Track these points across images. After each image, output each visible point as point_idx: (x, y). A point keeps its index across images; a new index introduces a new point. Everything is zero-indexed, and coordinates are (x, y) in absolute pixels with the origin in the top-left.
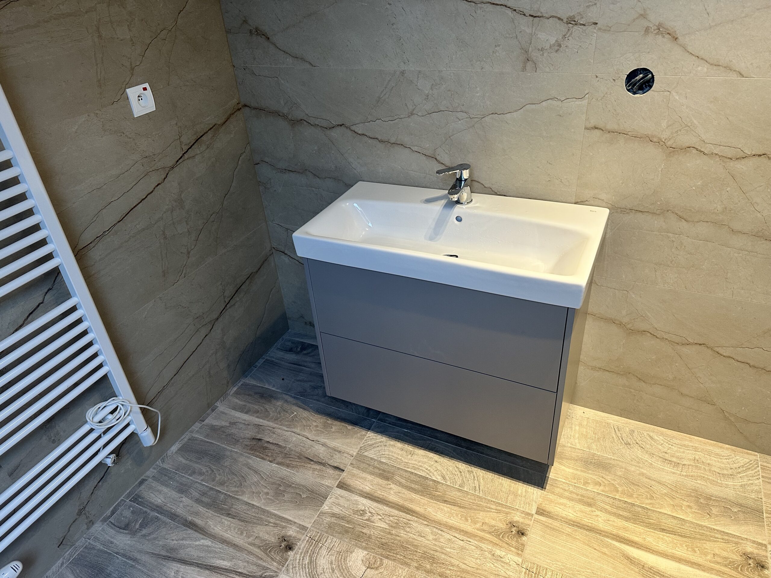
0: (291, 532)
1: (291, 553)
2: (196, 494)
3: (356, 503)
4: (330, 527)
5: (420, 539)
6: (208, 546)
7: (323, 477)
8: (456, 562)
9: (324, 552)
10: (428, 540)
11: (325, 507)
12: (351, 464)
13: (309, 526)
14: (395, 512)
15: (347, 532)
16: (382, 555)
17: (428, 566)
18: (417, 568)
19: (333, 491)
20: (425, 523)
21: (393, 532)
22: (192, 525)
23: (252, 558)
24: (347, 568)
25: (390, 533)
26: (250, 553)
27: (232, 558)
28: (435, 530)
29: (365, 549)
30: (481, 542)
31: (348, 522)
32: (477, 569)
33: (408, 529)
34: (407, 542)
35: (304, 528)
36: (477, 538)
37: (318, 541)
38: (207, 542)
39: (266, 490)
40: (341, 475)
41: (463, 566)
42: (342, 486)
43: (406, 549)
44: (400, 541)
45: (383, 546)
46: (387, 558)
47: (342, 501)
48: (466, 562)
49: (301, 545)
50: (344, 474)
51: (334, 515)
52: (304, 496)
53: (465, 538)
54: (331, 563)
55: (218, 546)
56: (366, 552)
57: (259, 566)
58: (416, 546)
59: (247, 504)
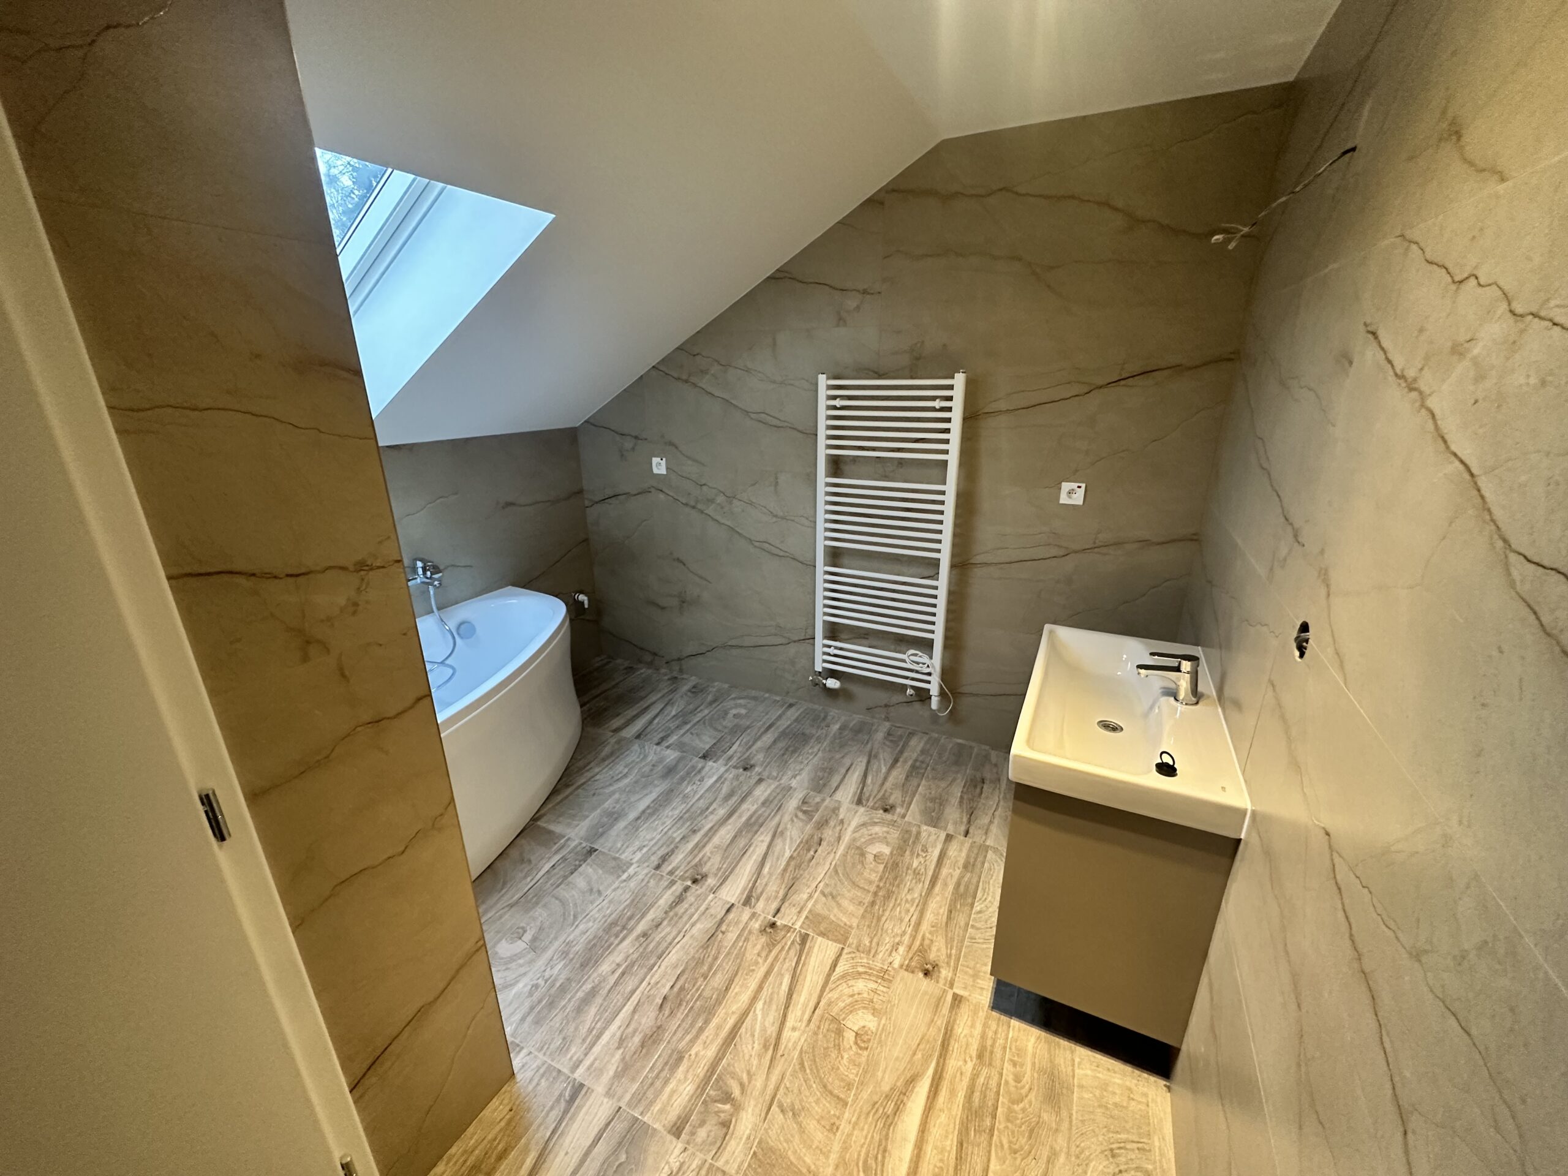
0: (899, 810)
1: (881, 812)
2: (921, 758)
3: (934, 846)
4: (907, 831)
5: (906, 890)
6: (881, 771)
7: (955, 823)
8: (887, 913)
9: (885, 829)
10: (906, 895)
11: (924, 828)
12: (975, 842)
13: (906, 819)
14: (930, 873)
15: (905, 842)
16: (887, 863)
17: (880, 894)
18: (878, 886)
19: (942, 832)
20: (923, 894)
21: (909, 871)
22: (896, 761)
23: (875, 792)
24: (873, 843)
25: (908, 869)
26: (879, 791)
27: (873, 783)
28: (917, 901)
29: (891, 853)
30: (911, 935)
31: (914, 843)
32: (882, 929)
33: (914, 881)
34: (902, 881)
35: (904, 816)
36: (914, 933)
37: (893, 825)
38: (884, 770)
39: (933, 792)
40: (960, 834)
41: (884, 919)
42: (949, 838)
43: (896, 878)
44: (902, 875)
45: (896, 865)
46: (885, 867)
47: (933, 837)
48: (888, 921)
49: (888, 816)
50: (962, 838)
51: (919, 833)
52: (933, 814)
53: (913, 923)
54: (876, 834)
55: (882, 775)
56: (888, 853)
57: (870, 796)
58: (898, 886)
59: (919, 786)
